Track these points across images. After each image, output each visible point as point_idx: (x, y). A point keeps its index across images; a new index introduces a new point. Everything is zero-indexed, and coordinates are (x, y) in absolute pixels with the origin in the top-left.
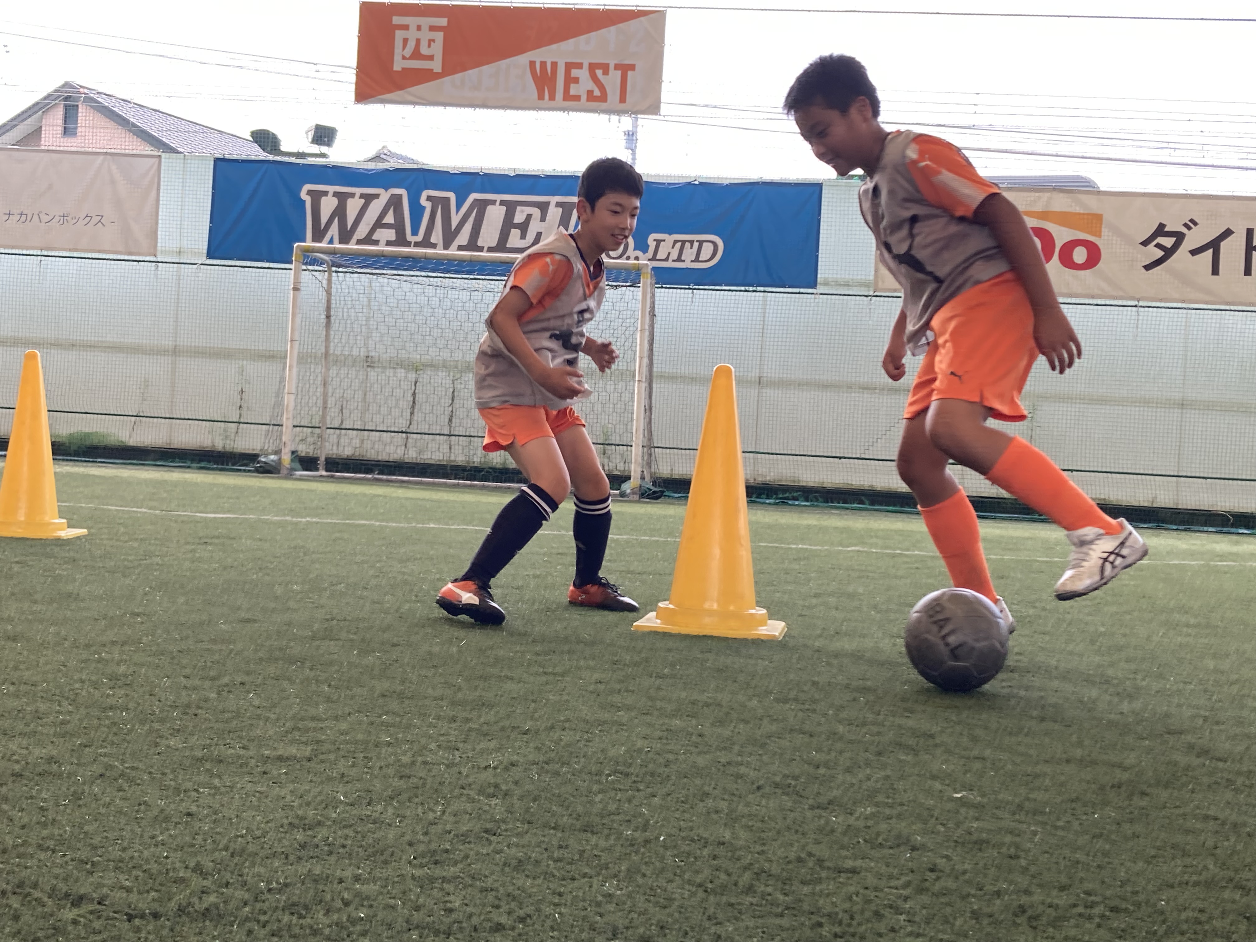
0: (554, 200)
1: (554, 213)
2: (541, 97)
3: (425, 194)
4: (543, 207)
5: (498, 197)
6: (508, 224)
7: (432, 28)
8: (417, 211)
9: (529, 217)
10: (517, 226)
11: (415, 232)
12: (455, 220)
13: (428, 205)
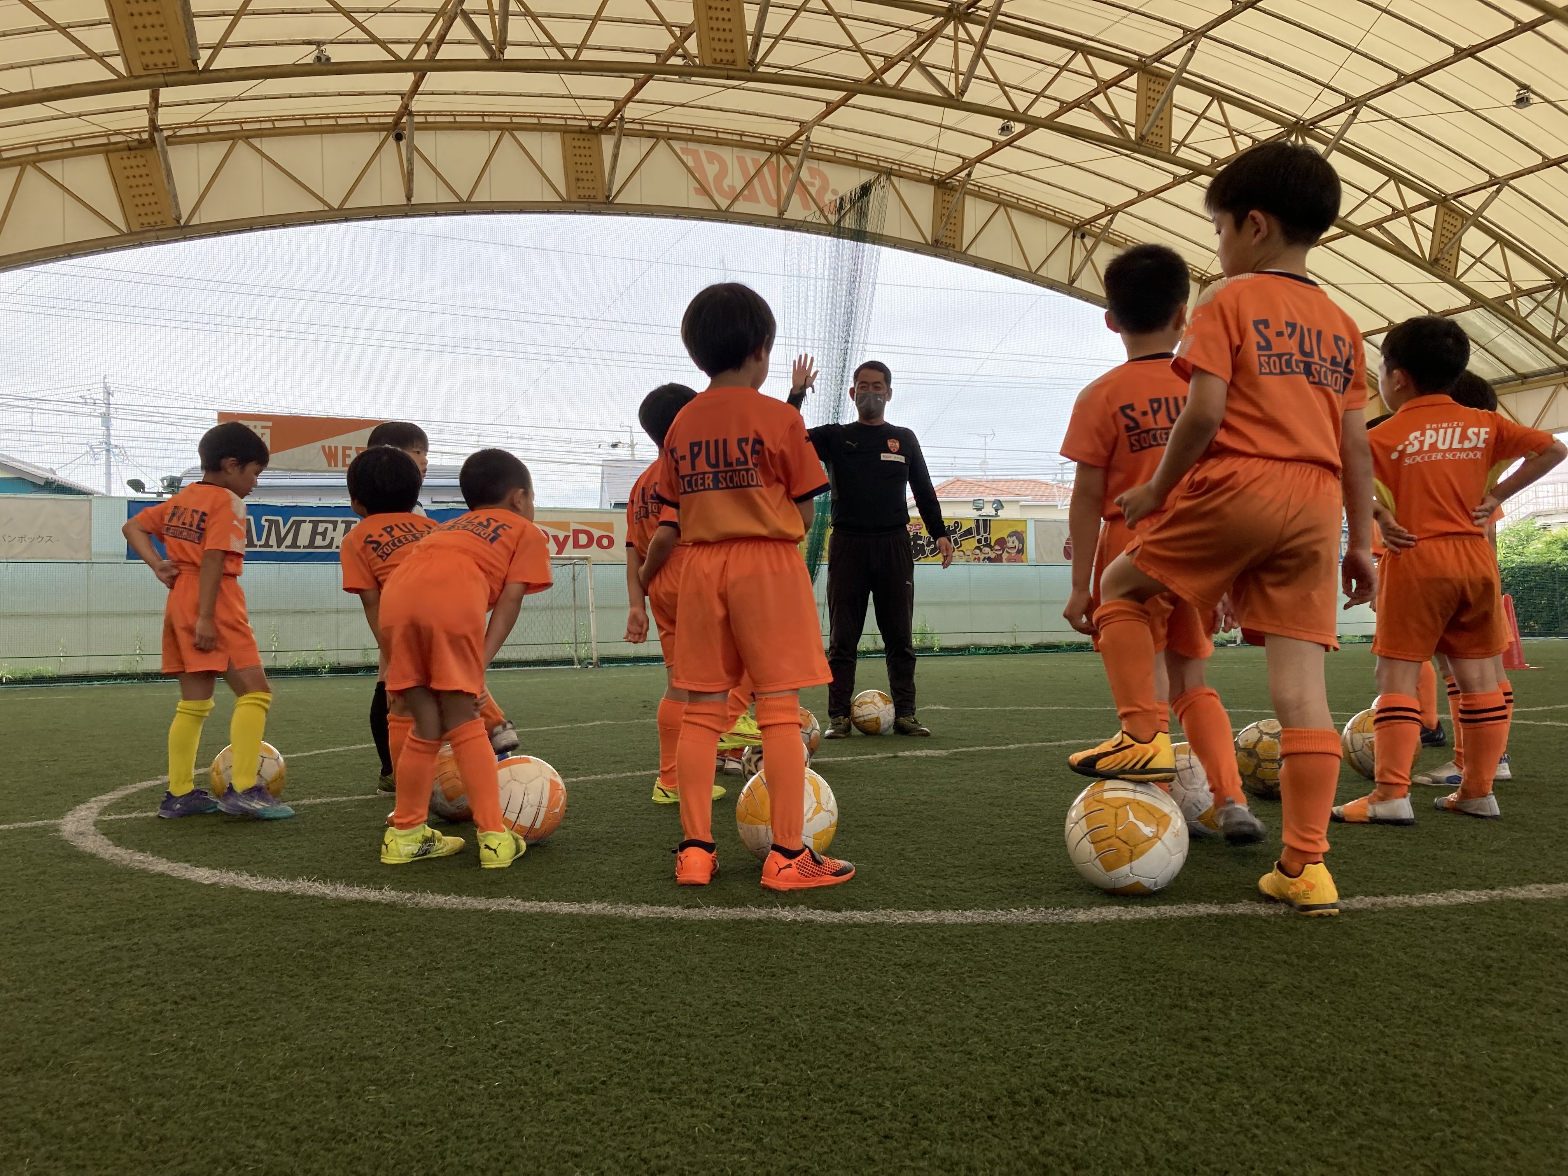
0: (340, 519)
1: (341, 527)
2: (330, 465)
3: (264, 518)
4: (335, 524)
5: (308, 519)
6: (314, 533)
7: (263, 427)
8: (259, 529)
9: (326, 529)
10: (319, 534)
11: (259, 539)
12: (283, 532)
13: (267, 524)
